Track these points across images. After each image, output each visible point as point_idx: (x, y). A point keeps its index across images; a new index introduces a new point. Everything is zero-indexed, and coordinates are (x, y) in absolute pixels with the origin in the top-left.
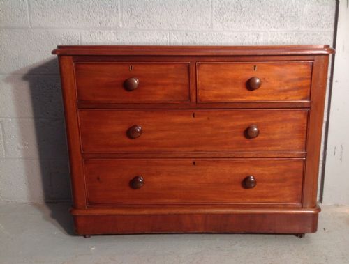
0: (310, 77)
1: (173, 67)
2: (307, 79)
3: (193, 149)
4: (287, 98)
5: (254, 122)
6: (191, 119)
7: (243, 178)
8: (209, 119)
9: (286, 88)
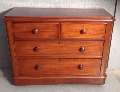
0: (105, 29)
1: (51, 25)
2: (104, 30)
3: (59, 55)
5: (83, 46)
6: (59, 45)
8: (65, 44)
9: (96, 33)
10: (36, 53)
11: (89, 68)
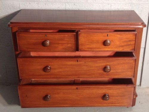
0: (135, 40)
1: (67, 36)
3: (77, 77)
4: (123, 49)
5: (108, 64)
6: (76, 63)
7: (103, 95)
8: (85, 62)
9: (123, 45)
10: (46, 73)
11: (117, 98)
